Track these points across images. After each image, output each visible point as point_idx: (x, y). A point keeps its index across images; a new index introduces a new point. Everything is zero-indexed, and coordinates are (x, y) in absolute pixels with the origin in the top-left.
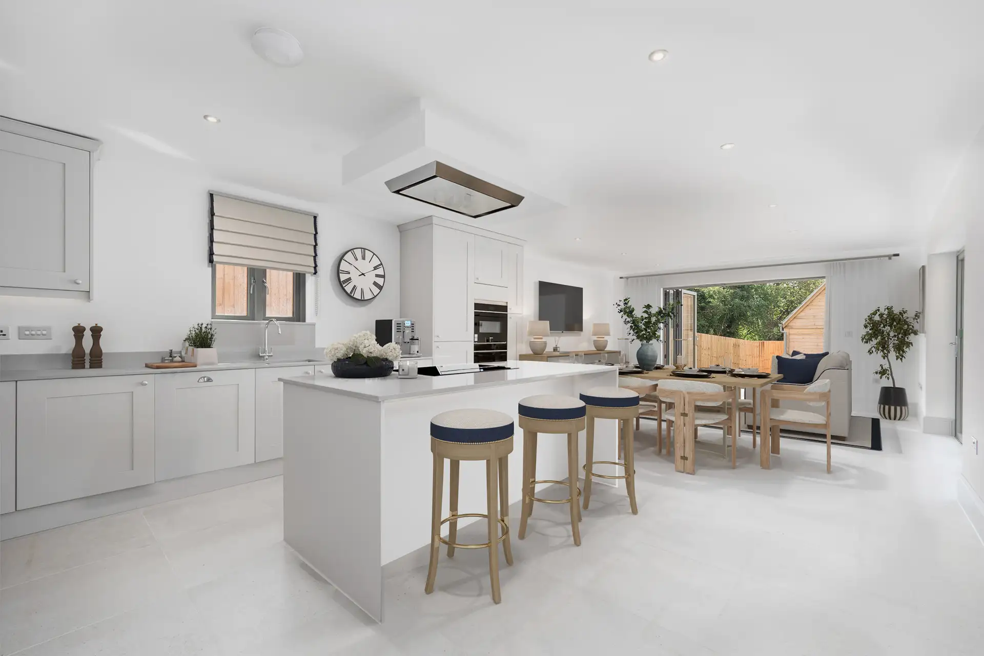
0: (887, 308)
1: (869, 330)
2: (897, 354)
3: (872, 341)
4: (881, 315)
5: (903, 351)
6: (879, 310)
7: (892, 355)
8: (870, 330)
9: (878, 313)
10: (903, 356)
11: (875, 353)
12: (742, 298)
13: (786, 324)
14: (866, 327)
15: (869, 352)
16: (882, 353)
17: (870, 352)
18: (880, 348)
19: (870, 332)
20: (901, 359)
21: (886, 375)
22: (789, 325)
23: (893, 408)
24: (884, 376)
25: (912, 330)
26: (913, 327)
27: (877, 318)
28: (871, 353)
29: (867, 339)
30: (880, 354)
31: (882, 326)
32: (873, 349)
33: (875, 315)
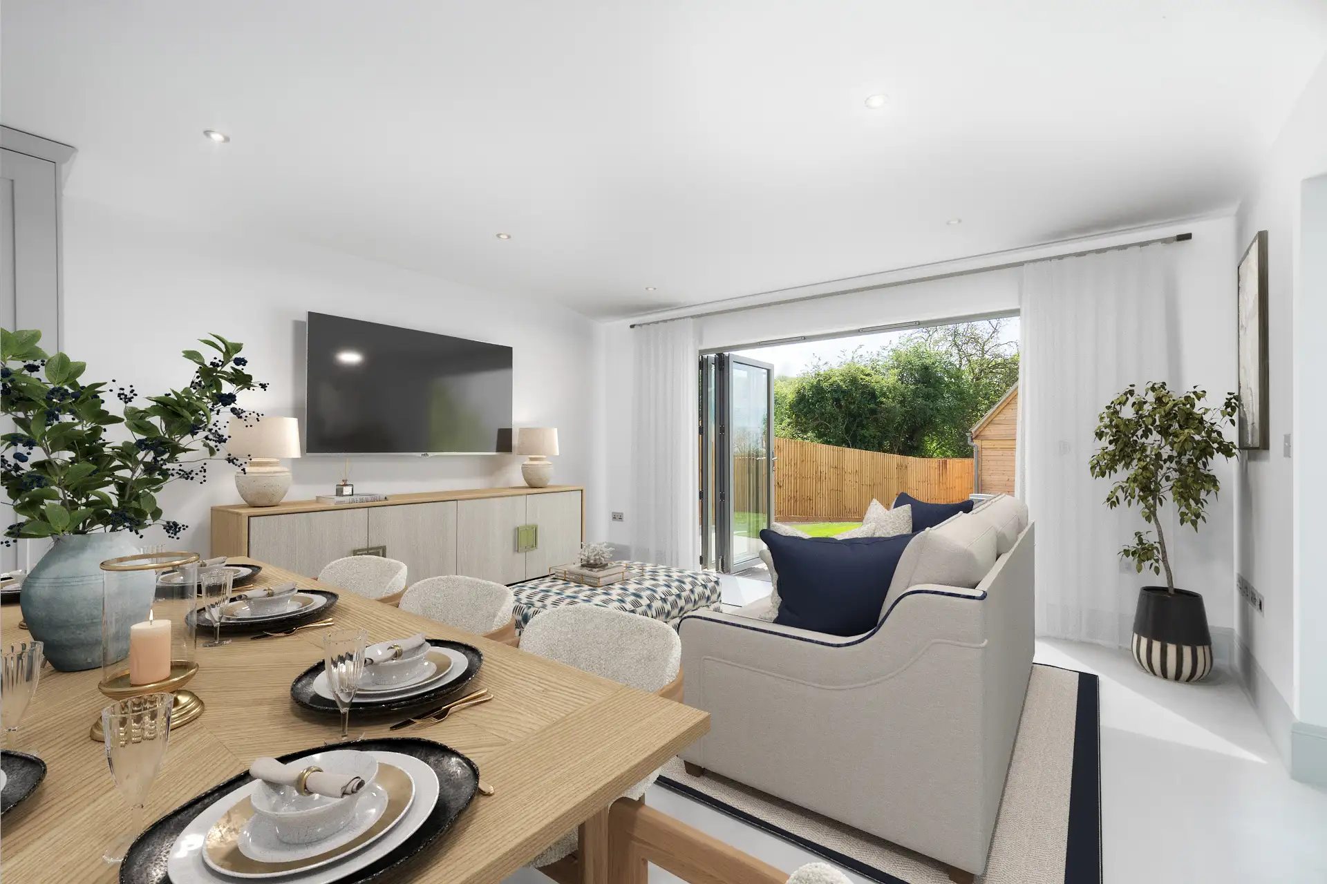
0: (1153, 389)
1: (1107, 444)
2: (1183, 509)
3: (1116, 471)
4: (1139, 405)
5: (1197, 501)
6: (1131, 393)
7: (1169, 509)
8: (1111, 442)
9: (1131, 400)
10: (1198, 516)
11: (1123, 503)
12: (927, 397)
13: (978, 433)
14: (1100, 435)
15: (1108, 500)
16: (1142, 505)
17: (1113, 502)
18: (1137, 490)
19: (1112, 447)
20: (1194, 523)
21: (1153, 561)
22: (982, 434)
23: (1172, 649)
24: (1147, 563)
25: (1221, 443)
26: (1219, 434)
27: (1128, 412)
28: (1113, 504)
29: (1102, 468)
30: (1138, 508)
31: (1140, 433)
32: (1120, 494)
33: (1124, 404)
